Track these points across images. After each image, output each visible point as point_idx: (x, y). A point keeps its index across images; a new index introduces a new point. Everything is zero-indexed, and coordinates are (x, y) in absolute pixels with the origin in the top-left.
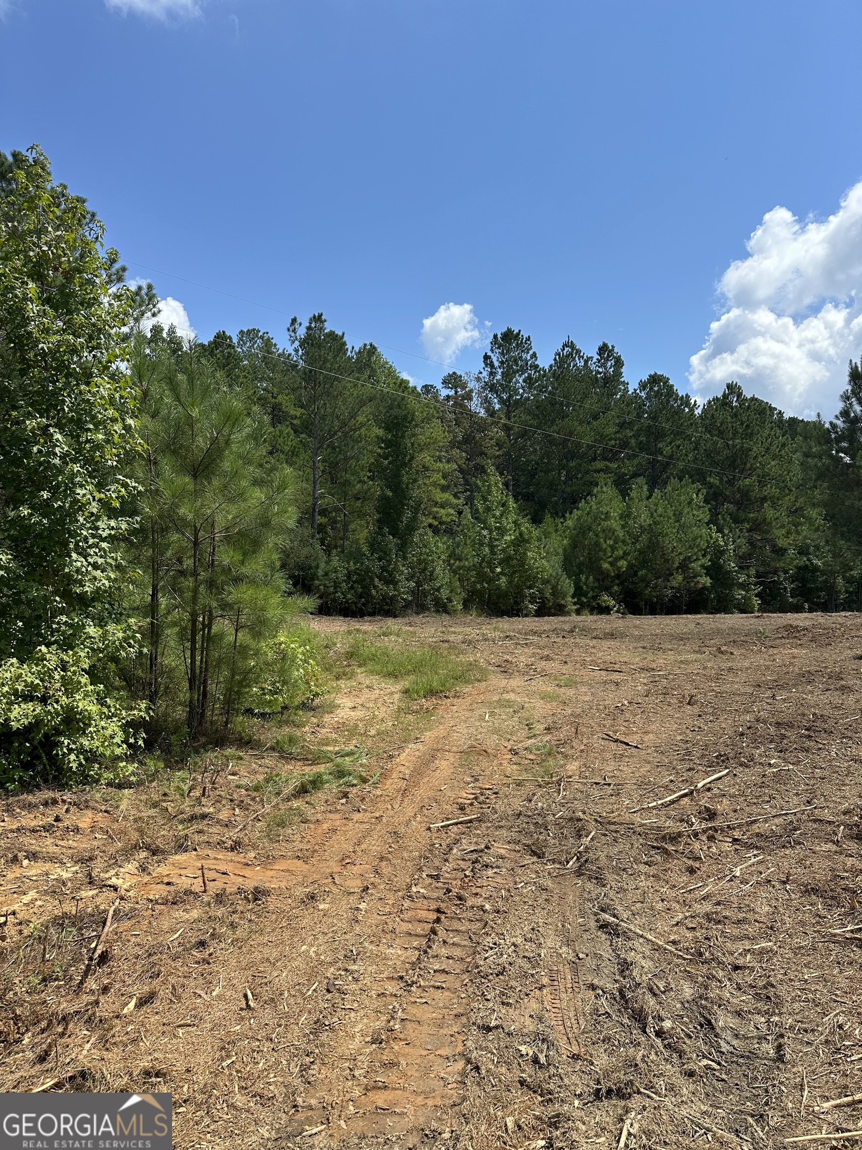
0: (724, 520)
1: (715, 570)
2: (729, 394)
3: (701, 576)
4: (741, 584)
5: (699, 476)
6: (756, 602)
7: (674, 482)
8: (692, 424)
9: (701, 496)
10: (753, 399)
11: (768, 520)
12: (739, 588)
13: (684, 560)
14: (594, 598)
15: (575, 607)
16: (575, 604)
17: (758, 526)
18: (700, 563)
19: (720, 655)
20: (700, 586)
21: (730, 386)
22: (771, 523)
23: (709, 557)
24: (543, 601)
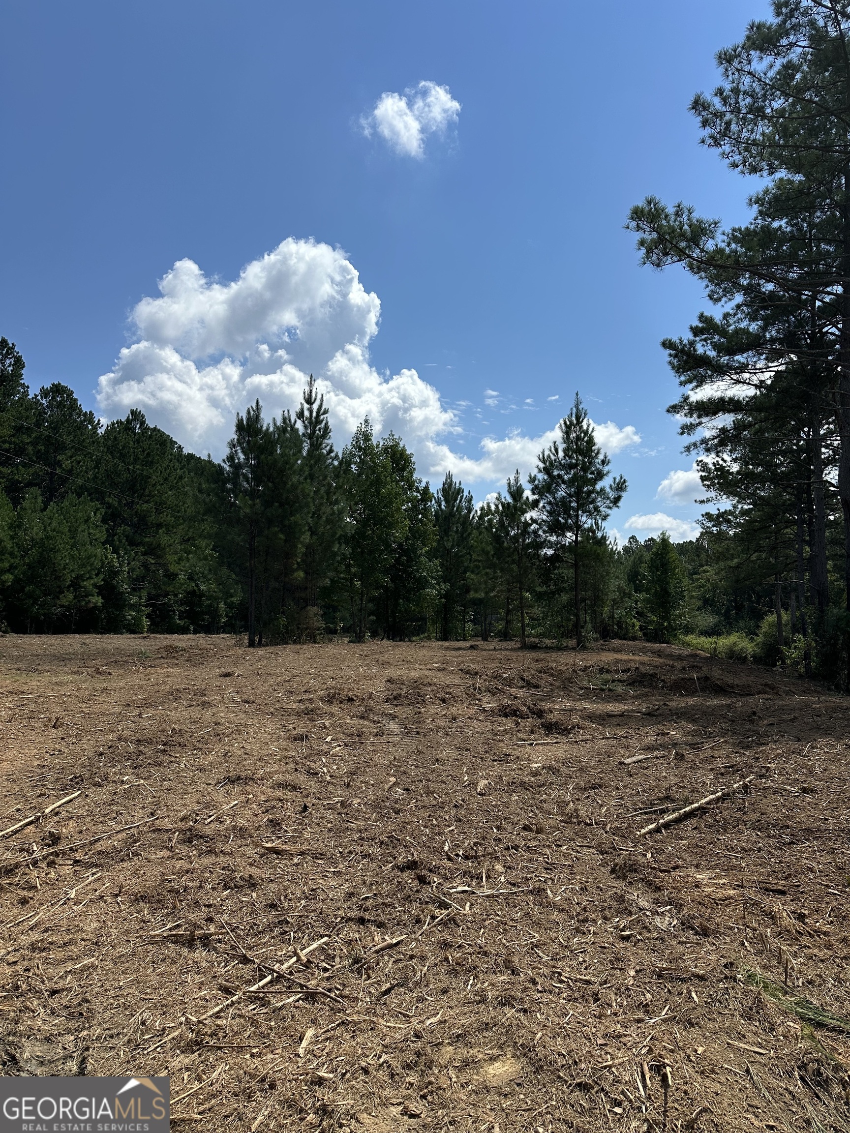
0: (120, 541)
1: (108, 591)
2: (132, 420)
3: (93, 596)
4: (132, 605)
5: (98, 495)
6: (146, 622)
7: (72, 496)
8: (93, 442)
9: (99, 515)
10: (155, 429)
11: (162, 546)
12: (129, 609)
13: (77, 577)
17: (153, 550)
18: (92, 582)
19: (97, 676)
20: (91, 605)
21: (133, 412)
22: (164, 549)
23: (101, 576)
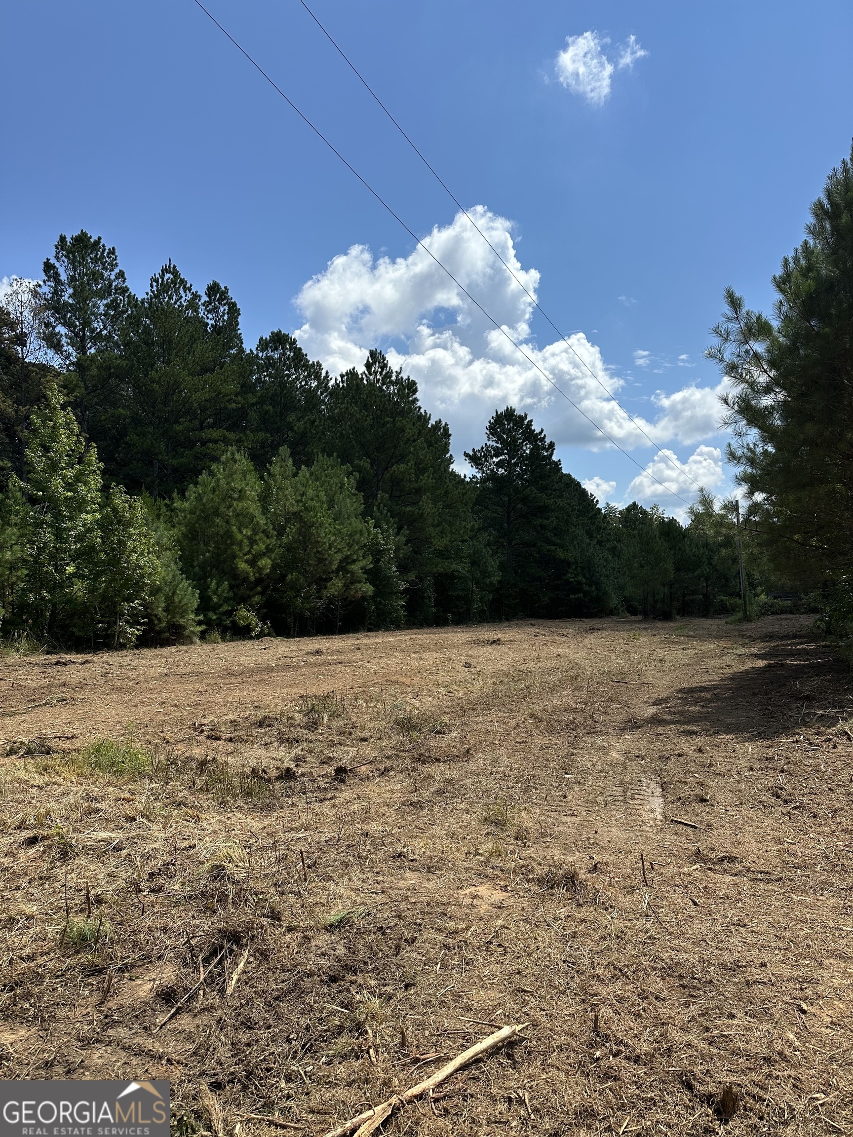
0: (381, 512)
1: (377, 576)
3: (362, 582)
5: (348, 456)
7: (322, 459)
9: (352, 481)
10: (401, 373)
11: (425, 516)
13: (344, 559)
14: (229, 613)
15: (199, 628)
16: (200, 623)
18: (360, 565)
20: (361, 595)
21: (373, 356)
23: (369, 558)
24: (151, 621)
